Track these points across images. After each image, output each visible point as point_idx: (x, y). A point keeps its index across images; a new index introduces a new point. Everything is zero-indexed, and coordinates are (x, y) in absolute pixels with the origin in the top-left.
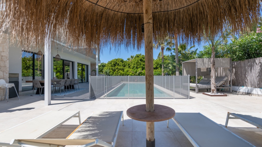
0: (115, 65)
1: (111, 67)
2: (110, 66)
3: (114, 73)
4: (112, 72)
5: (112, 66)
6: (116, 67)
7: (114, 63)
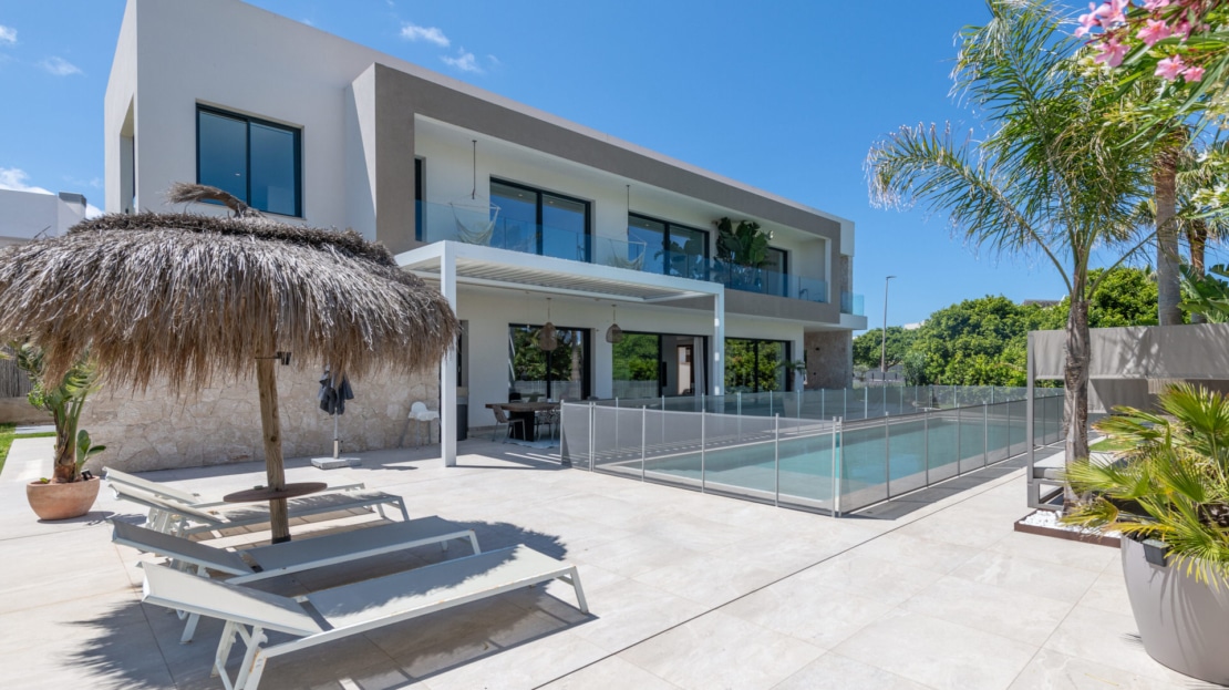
0: (955, 331)
1: (936, 339)
2: (934, 336)
3: (947, 368)
4: (934, 364)
5: (940, 336)
6: (960, 340)
7: (951, 323)
